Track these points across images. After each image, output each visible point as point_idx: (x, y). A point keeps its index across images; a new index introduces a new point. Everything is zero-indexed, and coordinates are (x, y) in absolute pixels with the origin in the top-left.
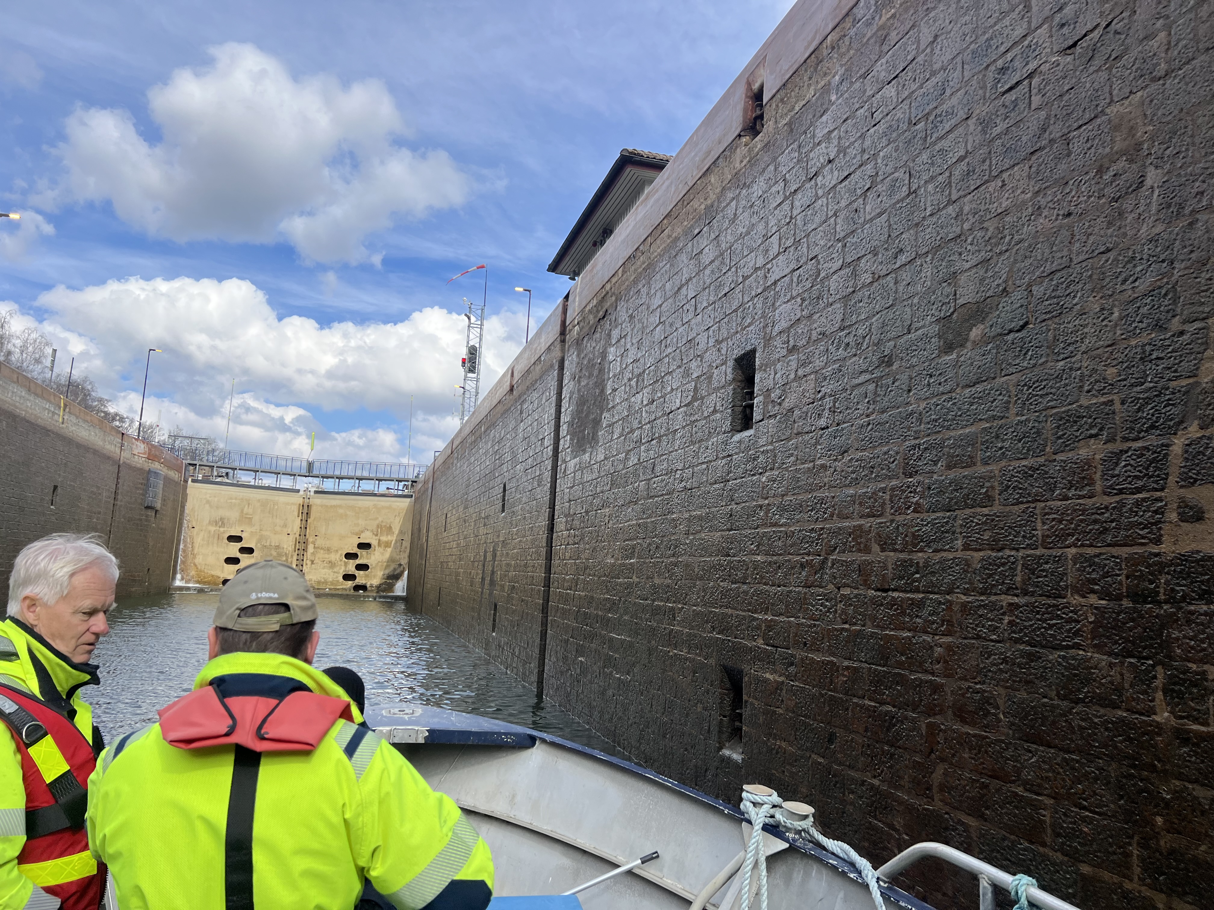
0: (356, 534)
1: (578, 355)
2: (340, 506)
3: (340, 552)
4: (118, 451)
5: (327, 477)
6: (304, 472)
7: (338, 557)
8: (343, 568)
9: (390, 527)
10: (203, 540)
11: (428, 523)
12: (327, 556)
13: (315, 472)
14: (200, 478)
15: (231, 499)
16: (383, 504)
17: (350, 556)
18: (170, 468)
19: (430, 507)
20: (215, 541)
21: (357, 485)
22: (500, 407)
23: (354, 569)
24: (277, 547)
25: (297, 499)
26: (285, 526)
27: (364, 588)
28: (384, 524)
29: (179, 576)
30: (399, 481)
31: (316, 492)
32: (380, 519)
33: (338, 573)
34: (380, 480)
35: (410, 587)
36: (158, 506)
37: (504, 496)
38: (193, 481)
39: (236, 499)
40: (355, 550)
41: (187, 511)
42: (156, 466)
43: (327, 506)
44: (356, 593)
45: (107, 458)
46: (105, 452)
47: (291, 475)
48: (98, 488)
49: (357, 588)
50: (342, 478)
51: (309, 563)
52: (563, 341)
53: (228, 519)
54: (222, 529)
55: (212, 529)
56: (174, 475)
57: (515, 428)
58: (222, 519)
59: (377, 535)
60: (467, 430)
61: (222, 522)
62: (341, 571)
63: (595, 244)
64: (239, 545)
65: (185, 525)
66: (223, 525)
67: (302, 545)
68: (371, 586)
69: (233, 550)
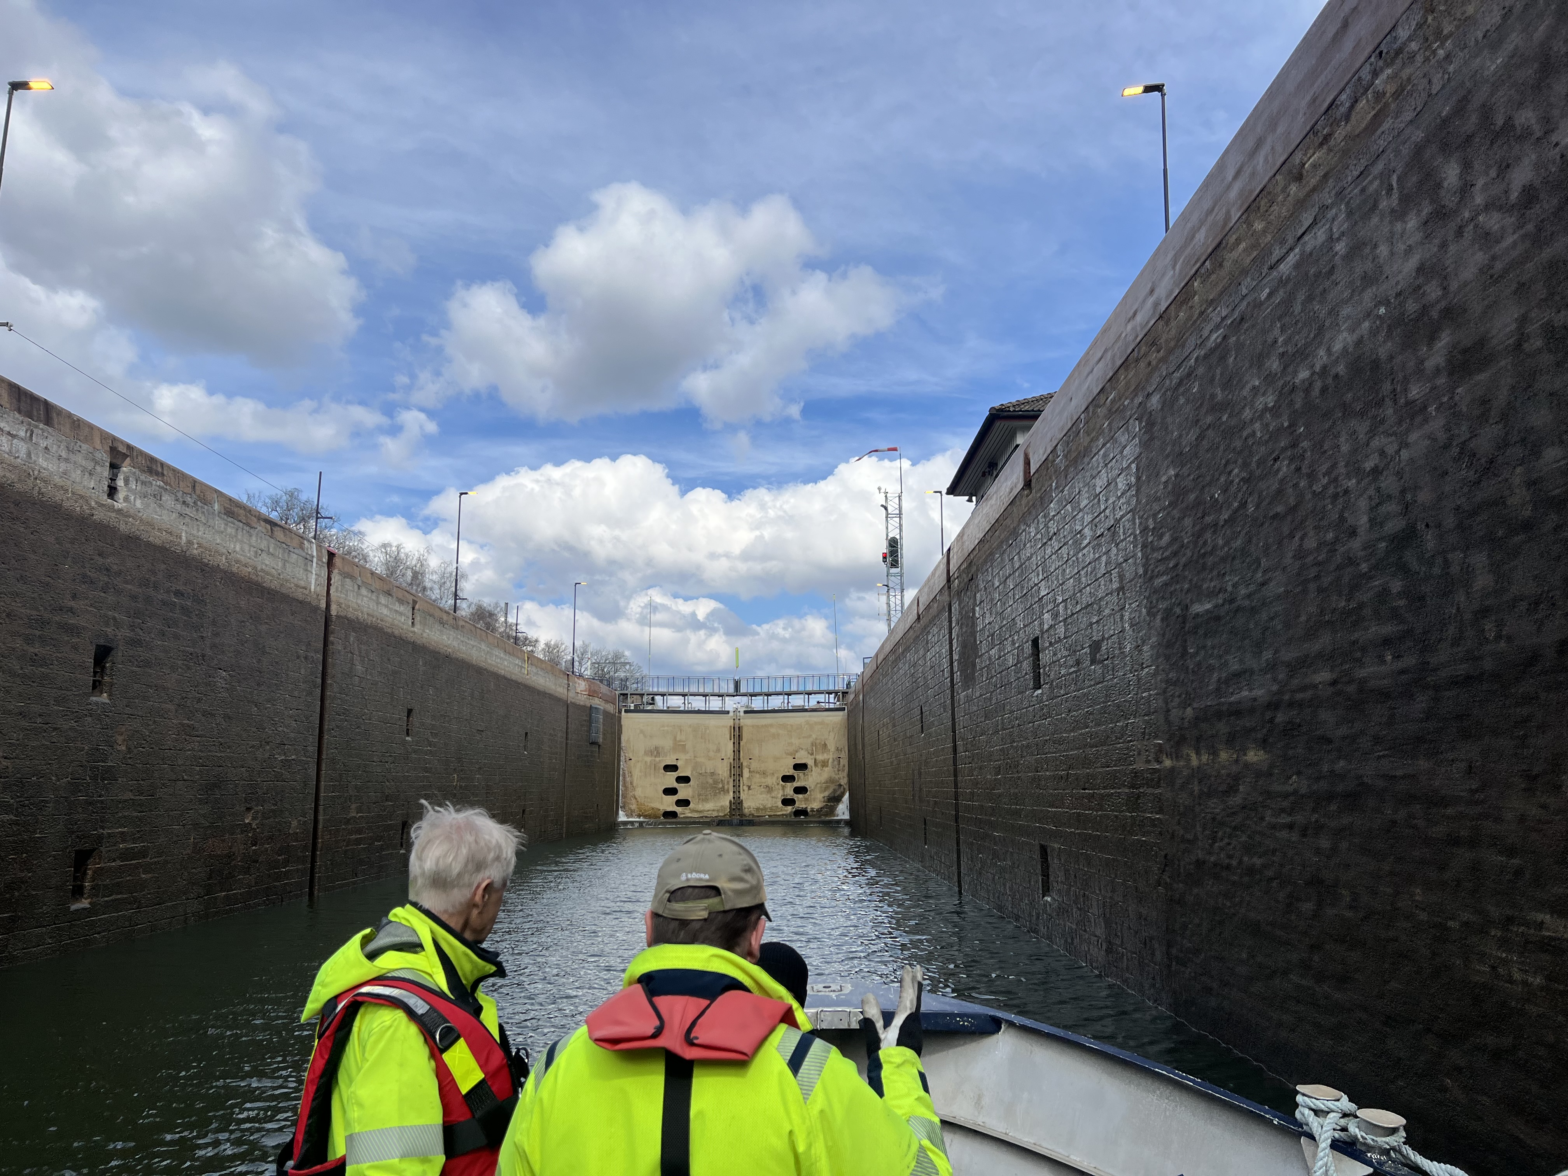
0: (791, 754)
1: (959, 605)
2: (771, 725)
3: (776, 775)
4: (566, 692)
5: (755, 695)
6: (731, 690)
7: (774, 780)
8: (781, 793)
9: (825, 745)
10: (641, 771)
11: (863, 739)
12: (763, 780)
13: (743, 690)
14: (632, 708)
15: (663, 726)
16: (815, 719)
17: (787, 779)
18: (607, 701)
19: (863, 721)
20: (652, 771)
21: (786, 701)
22: (911, 632)
23: (792, 792)
24: (712, 774)
25: (727, 722)
26: (718, 750)
27: (804, 812)
28: (818, 741)
29: (621, 812)
30: (829, 693)
31: (745, 712)
32: (814, 736)
33: (776, 798)
34: (809, 694)
35: (852, 809)
36: (601, 740)
37: (922, 717)
38: (626, 711)
39: (668, 726)
40: (791, 772)
41: (623, 744)
42: (596, 702)
43: (758, 726)
44: (797, 819)
45: (556, 699)
46: (557, 695)
47: (719, 696)
48: (554, 729)
49: (798, 813)
50: (770, 695)
51: (746, 788)
52: (949, 588)
53: (663, 748)
54: (657, 759)
55: (648, 759)
56: (610, 708)
57: (924, 655)
58: (656, 748)
59: (812, 754)
60: (888, 648)
61: (656, 751)
62: (780, 795)
63: (984, 474)
64: (675, 775)
65: (622, 759)
66: (658, 754)
67: (737, 770)
68: (812, 810)
69: (670, 779)
